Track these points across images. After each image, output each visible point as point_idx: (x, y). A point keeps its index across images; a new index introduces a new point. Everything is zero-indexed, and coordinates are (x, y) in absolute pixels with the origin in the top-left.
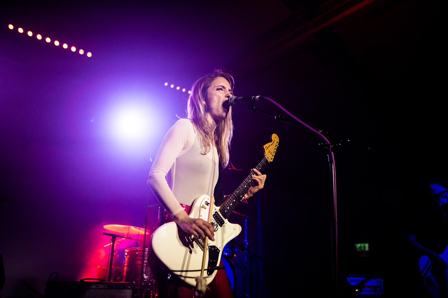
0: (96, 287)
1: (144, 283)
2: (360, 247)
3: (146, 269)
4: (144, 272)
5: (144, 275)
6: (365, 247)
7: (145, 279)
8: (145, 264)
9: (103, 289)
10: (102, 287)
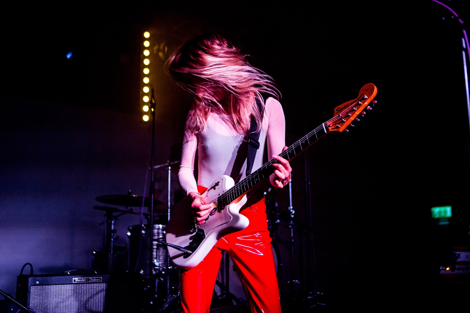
0: (86, 281)
1: (156, 272)
2: (440, 213)
3: (156, 252)
4: (155, 256)
5: (155, 261)
6: (445, 212)
7: (156, 266)
8: (154, 245)
9: (96, 283)
10: (94, 280)
